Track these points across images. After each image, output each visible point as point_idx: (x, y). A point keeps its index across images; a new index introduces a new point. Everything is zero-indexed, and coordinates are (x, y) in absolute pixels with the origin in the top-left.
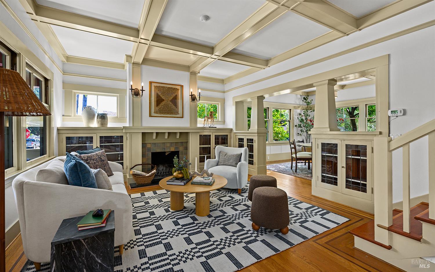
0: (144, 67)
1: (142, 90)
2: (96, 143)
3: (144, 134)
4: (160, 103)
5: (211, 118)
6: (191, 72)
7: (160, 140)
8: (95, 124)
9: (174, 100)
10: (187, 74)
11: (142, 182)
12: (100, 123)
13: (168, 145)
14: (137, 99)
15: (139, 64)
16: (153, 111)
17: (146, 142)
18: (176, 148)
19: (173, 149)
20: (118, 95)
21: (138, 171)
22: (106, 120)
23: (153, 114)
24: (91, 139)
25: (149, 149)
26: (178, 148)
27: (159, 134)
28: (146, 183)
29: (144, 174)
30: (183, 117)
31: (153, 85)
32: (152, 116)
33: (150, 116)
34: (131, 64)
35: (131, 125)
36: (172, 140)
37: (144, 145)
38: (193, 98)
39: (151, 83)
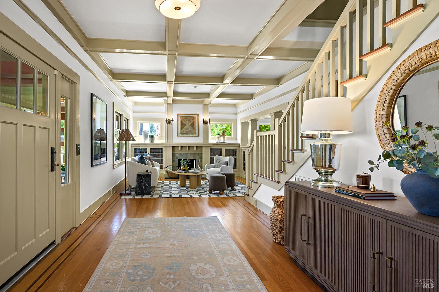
0: (174, 105)
1: (172, 121)
2: (149, 151)
3: (173, 147)
4: (183, 127)
5: (223, 136)
6: (204, 104)
7: (183, 152)
8: (148, 141)
9: (193, 125)
10: (201, 106)
11: (171, 176)
12: (150, 140)
13: (189, 155)
14: (170, 125)
15: (171, 104)
16: (179, 132)
17: (175, 153)
18: (194, 157)
19: (192, 158)
20: (161, 122)
21: (170, 169)
22: (153, 139)
23: (179, 135)
24: (145, 150)
25: (177, 157)
26: (195, 157)
27: (183, 148)
28: (174, 177)
29: (173, 171)
30: (198, 136)
31: (179, 116)
32: (178, 136)
33: (177, 136)
34: (167, 105)
35: (167, 142)
36: (191, 151)
37: (173, 154)
38: (206, 123)
39: (178, 115)
